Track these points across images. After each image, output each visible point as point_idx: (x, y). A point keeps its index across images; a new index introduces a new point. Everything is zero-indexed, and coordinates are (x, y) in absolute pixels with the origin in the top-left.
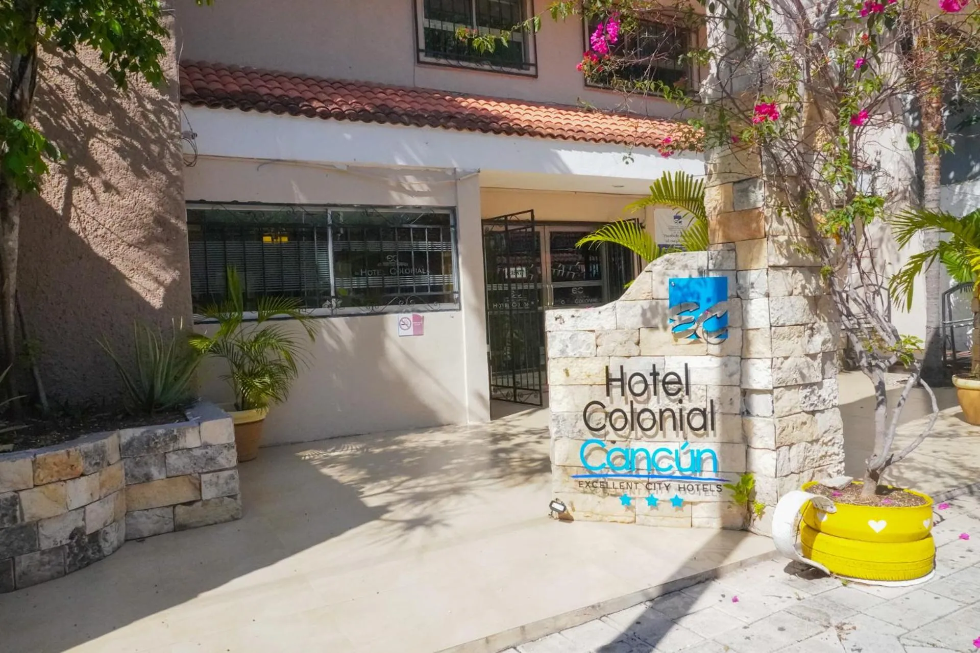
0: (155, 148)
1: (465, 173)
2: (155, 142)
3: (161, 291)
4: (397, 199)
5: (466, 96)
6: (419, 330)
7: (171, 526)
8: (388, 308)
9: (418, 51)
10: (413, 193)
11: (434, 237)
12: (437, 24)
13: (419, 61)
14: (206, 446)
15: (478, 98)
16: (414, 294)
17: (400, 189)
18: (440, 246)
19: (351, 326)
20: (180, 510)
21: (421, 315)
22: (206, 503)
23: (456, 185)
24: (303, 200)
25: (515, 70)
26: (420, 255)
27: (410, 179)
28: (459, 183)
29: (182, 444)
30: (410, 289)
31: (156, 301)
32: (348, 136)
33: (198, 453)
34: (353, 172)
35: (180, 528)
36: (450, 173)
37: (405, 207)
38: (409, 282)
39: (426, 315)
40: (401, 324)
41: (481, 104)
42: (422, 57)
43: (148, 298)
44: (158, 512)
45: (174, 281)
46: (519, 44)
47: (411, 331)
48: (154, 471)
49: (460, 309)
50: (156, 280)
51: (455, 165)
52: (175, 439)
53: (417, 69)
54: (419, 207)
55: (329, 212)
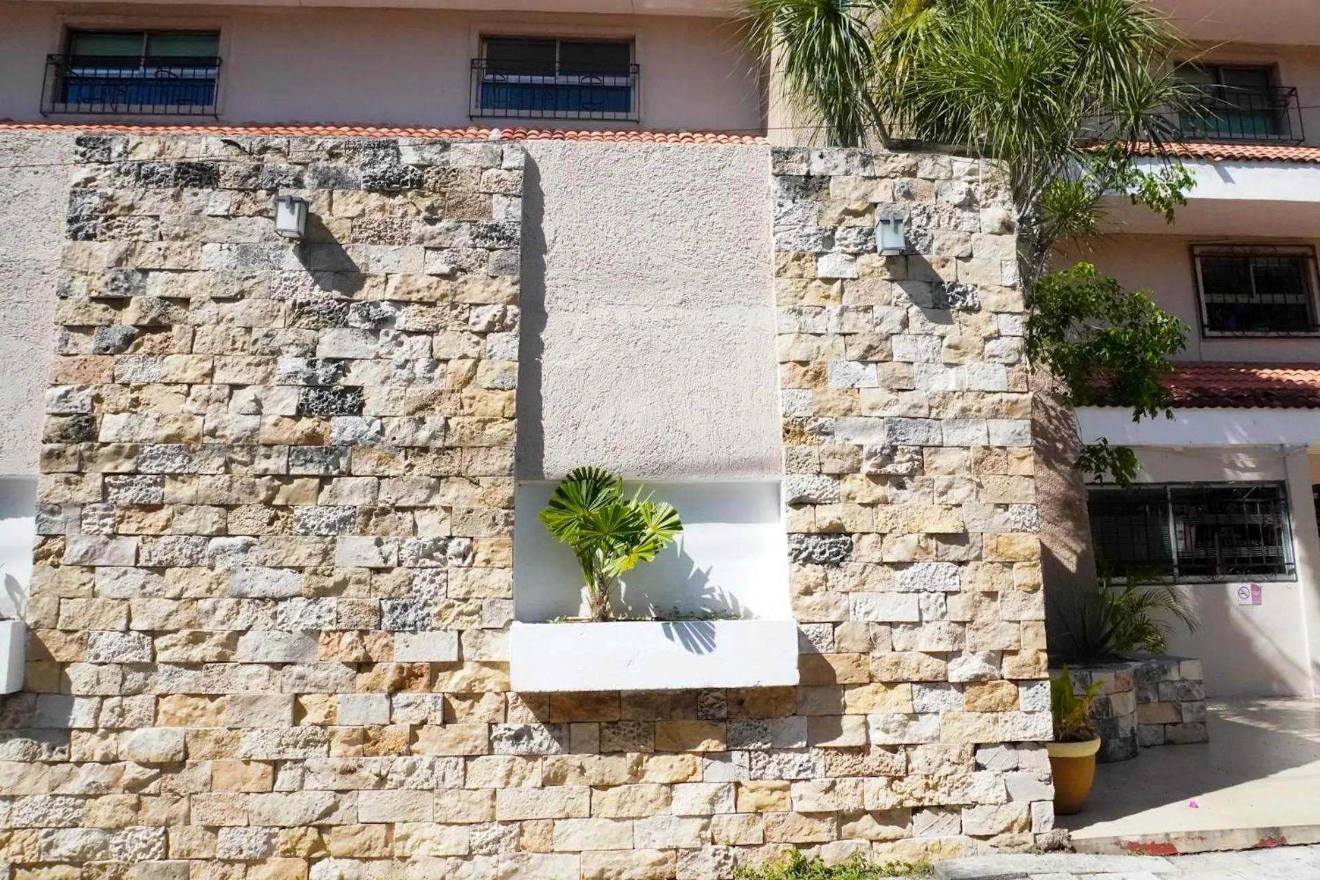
0: (1060, 446)
1: (1293, 448)
2: (1059, 441)
3: (1074, 558)
4: (1231, 476)
5: (1262, 366)
6: (1257, 600)
7: (1161, 740)
8: (1228, 577)
9: (1203, 326)
10: (1247, 469)
11: (1266, 510)
12: (1218, 298)
13: (1204, 337)
14: (1183, 680)
15: (1273, 366)
16: (1251, 564)
17: (1233, 466)
18: (1270, 519)
19: (1195, 593)
20: (1169, 728)
21: (1259, 585)
22: (1185, 725)
23: (1284, 459)
24: (1149, 479)
25: (1303, 334)
26: (1254, 528)
27: (1242, 456)
28: (1288, 459)
29: (1168, 677)
30: (1246, 560)
31: (1072, 567)
32: (1185, 421)
33: (1178, 685)
34: (1188, 452)
35: (1169, 743)
36: (1277, 449)
37: (1238, 482)
38: (1245, 552)
39: (1264, 586)
40: (1241, 592)
41: (1278, 374)
42: (1208, 332)
43: (1065, 563)
44: (1154, 727)
45: (1083, 551)
46: (1304, 306)
47: (1250, 601)
48: (1151, 696)
49: (1296, 581)
50: (1070, 549)
51: (1283, 440)
52: (1165, 672)
53: (1204, 344)
54: (1250, 482)
55: (1169, 488)
